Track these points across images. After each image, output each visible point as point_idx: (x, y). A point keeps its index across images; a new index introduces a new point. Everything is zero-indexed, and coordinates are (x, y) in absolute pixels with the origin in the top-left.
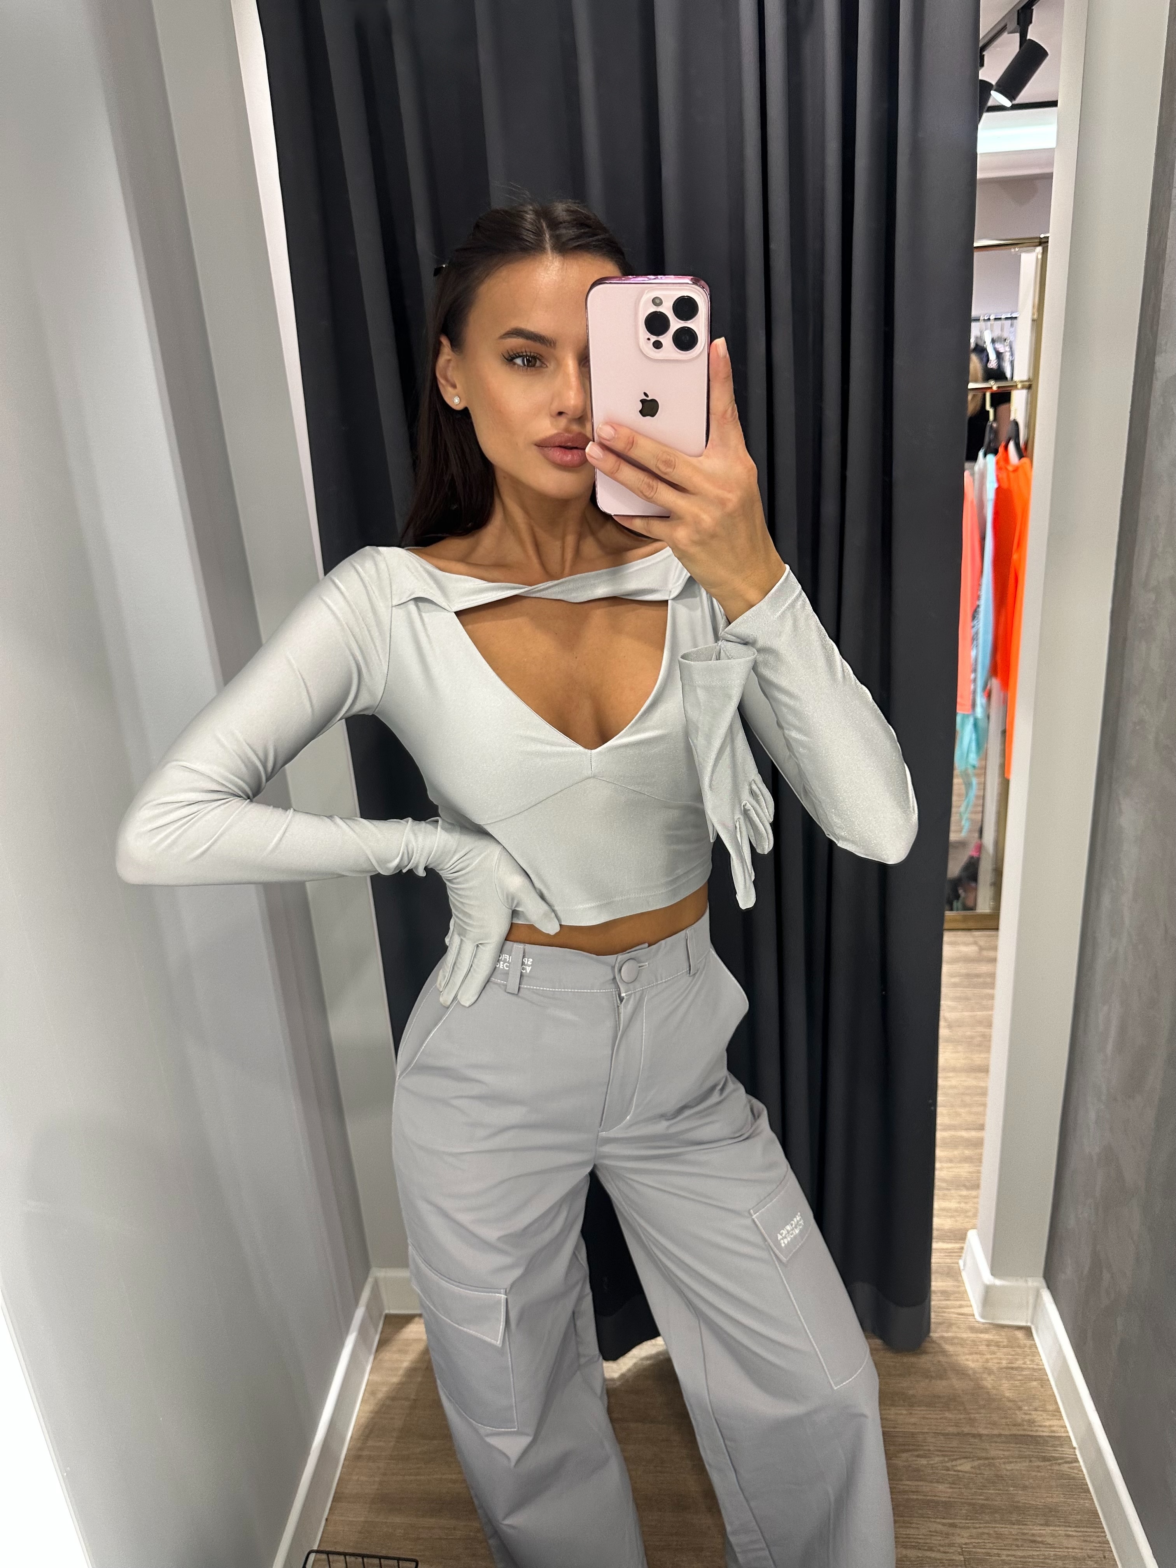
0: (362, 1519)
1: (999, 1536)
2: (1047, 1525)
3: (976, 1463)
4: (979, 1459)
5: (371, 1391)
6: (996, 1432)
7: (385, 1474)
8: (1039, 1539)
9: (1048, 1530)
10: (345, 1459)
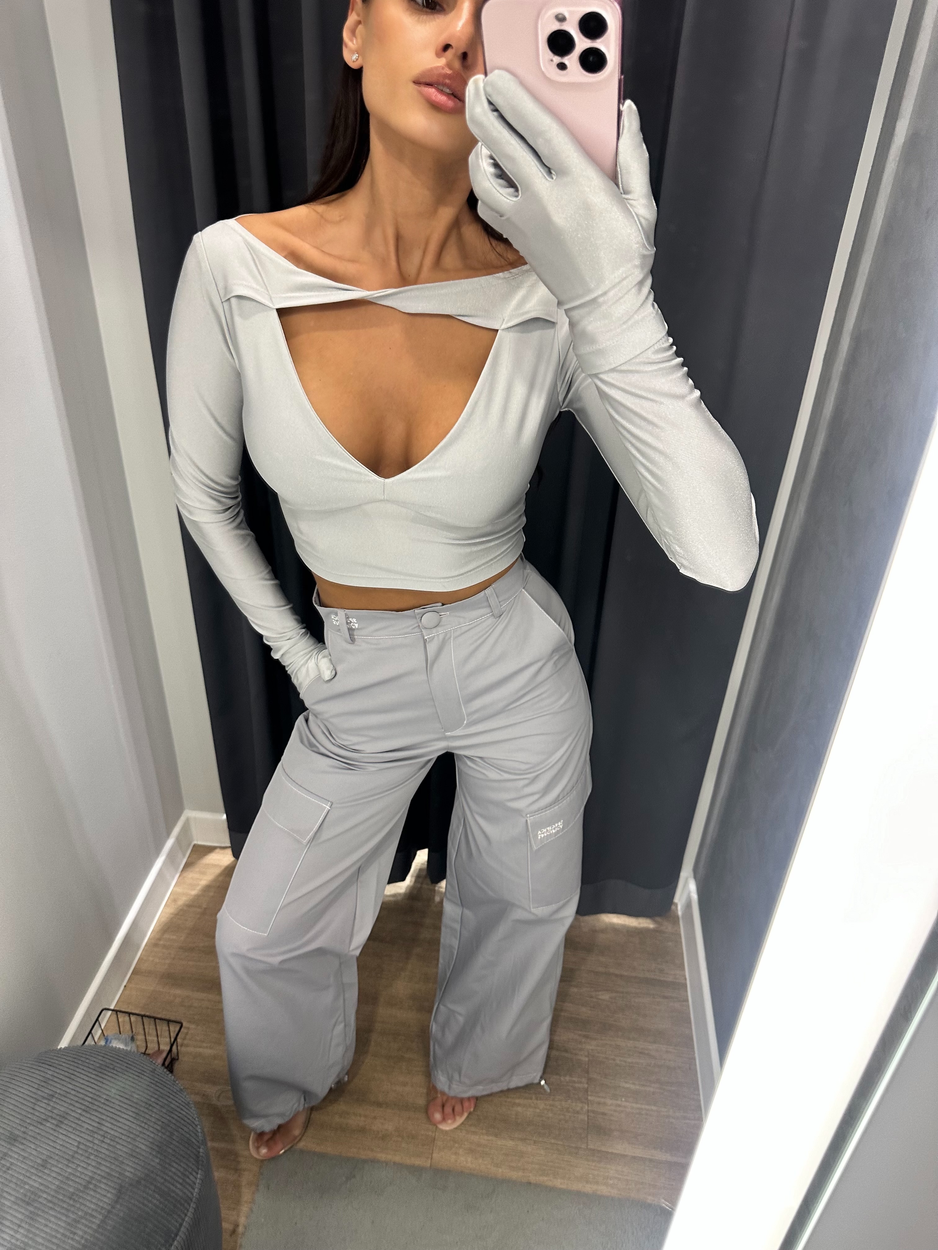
0: (152, 988)
1: (618, 1047)
2: (655, 1042)
3: (614, 995)
4: (617, 992)
5: (174, 899)
6: (634, 974)
7: (174, 959)
8: (646, 1052)
9: (655, 1046)
10: (146, 945)
